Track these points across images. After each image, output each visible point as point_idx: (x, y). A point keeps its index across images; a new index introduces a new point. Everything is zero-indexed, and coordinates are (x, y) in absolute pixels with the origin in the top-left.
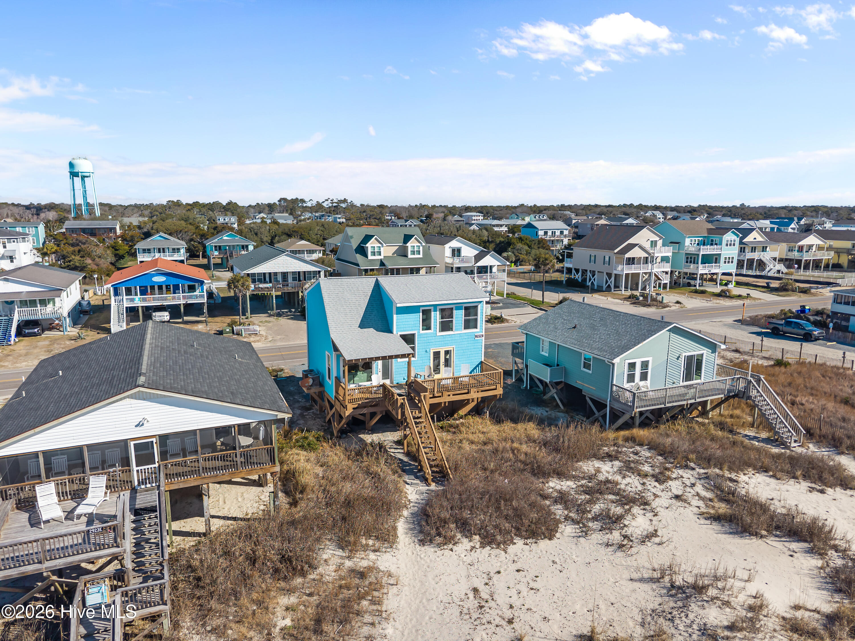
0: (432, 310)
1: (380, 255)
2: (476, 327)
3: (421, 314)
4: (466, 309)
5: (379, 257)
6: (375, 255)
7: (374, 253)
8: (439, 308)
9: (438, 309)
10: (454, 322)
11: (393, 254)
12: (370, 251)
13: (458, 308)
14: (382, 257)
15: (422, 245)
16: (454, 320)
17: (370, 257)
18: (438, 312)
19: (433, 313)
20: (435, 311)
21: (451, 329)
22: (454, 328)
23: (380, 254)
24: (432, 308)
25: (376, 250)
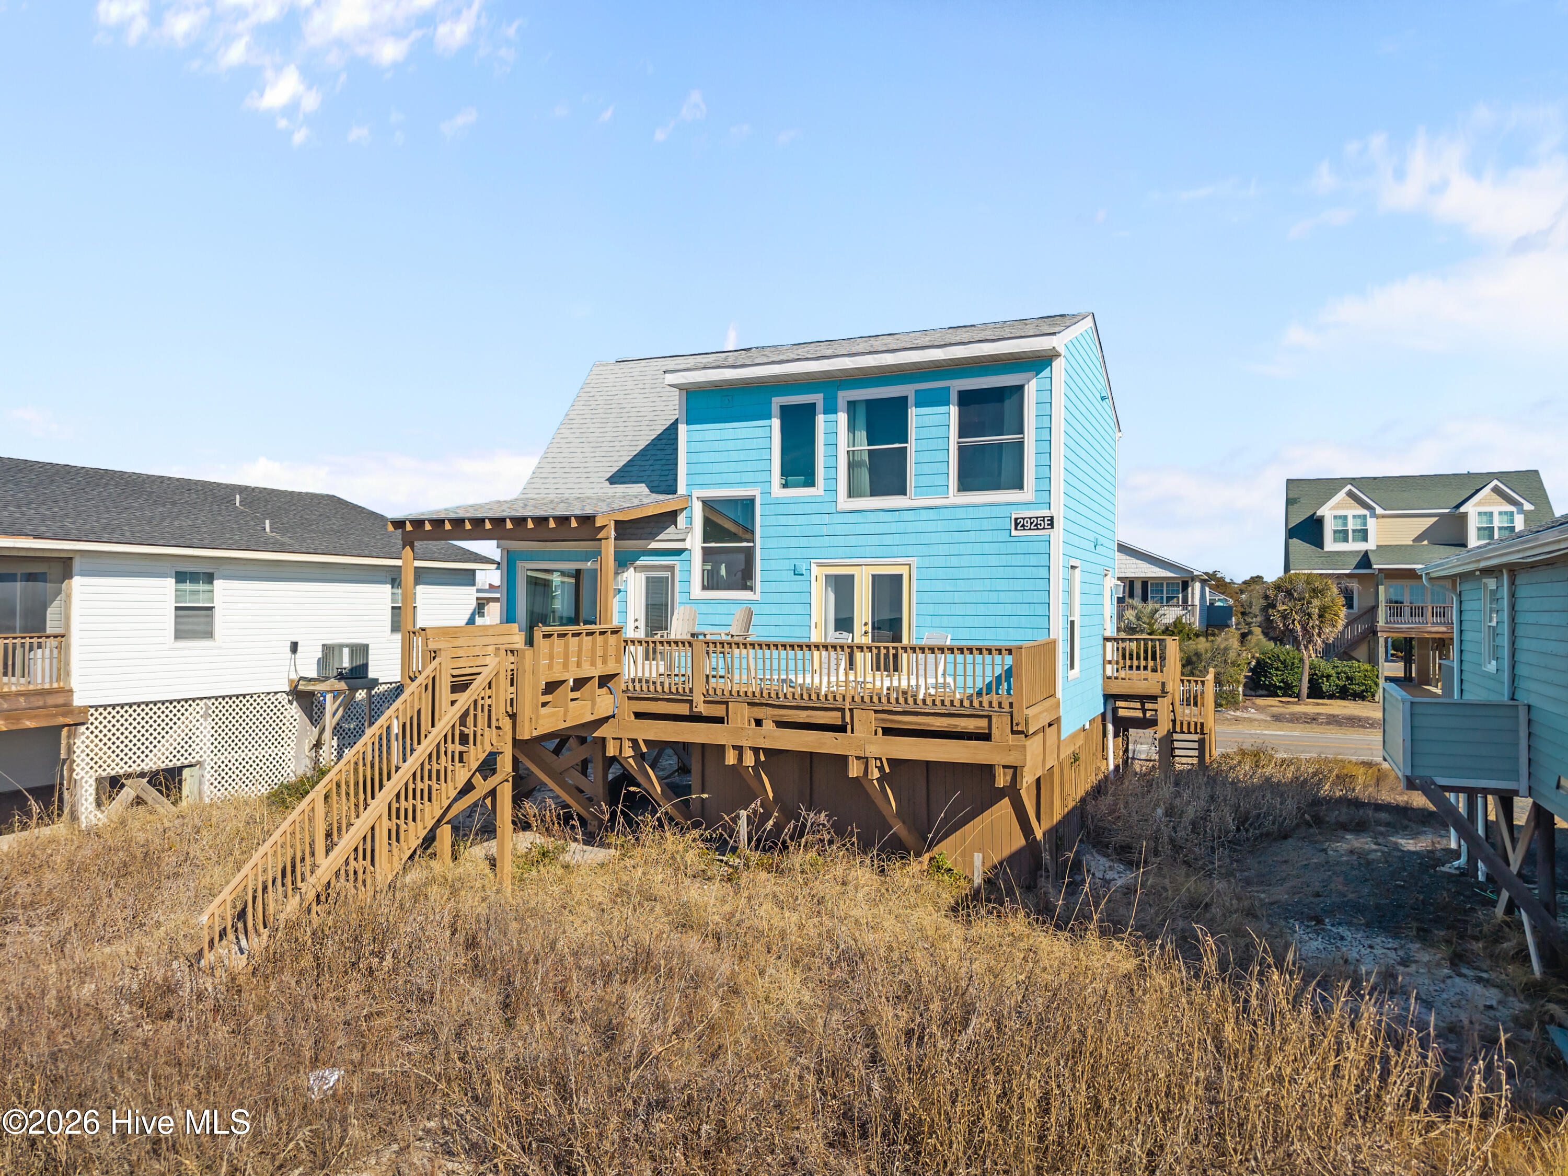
0: (820, 407)
1: (1365, 539)
2: (1019, 485)
3: (776, 423)
4: (966, 399)
5: (1361, 547)
6: (1346, 540)
7: (1342, 535)
8: (844, 396)
9: (842, 401)
10: (911, 458)
11: (1419, 539)
12: (1329, 528)
13: (925, 400)
14: (1370, 545)
15: (1521, 511)
16: (912, 446)
17: (1330, 545)
18: (843, 417)
19: (820, 419)
20: (831, 409)
21: (902, 491)
22: (911, 481)
23: (1363, 535)
24: (817, 398)
25: (1351, 526)
